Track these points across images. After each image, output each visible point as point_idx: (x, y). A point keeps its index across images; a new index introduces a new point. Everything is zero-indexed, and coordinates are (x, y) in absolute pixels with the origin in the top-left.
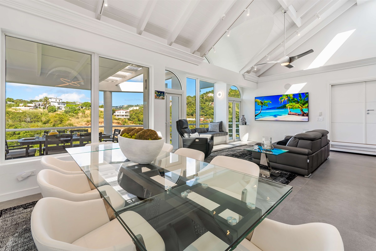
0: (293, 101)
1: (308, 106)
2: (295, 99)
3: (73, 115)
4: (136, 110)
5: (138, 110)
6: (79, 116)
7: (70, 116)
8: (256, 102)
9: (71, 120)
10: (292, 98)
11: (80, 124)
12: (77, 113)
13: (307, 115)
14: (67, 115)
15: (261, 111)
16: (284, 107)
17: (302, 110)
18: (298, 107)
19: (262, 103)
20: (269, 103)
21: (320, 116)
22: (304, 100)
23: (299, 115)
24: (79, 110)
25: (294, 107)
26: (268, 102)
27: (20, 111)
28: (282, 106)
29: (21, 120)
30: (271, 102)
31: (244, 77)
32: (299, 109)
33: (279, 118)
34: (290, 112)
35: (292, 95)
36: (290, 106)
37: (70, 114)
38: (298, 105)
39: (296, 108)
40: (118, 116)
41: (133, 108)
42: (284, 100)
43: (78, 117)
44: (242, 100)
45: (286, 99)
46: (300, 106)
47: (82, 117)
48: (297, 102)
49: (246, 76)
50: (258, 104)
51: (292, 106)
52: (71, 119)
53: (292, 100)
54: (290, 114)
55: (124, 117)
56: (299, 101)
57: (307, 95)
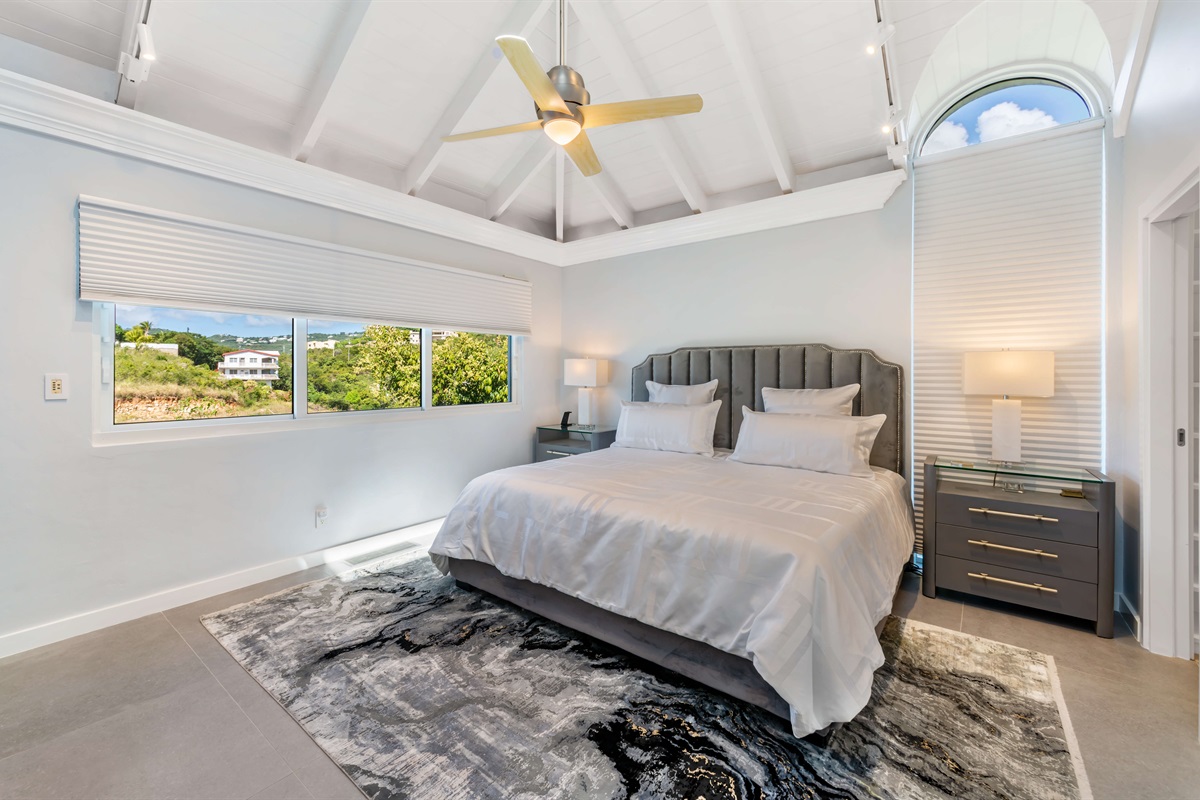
4: (325, 350)
5: (331, 350)
40: (233, 371)
55: (259, 376)
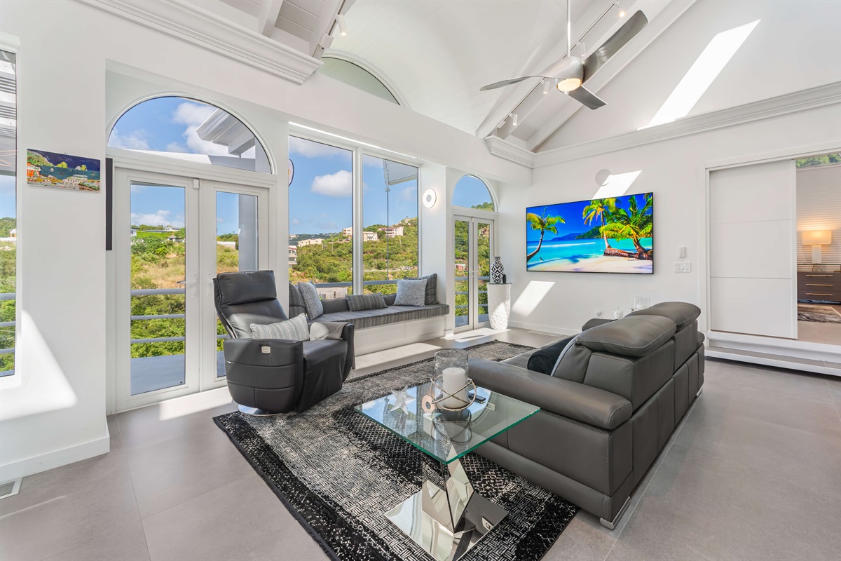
0: (615, 217)
1: (652, 231)
2: (622, 212)
3: (153, 259)
4: (316, 245)
5: (320, 246)
6: (168, 261)
7: (143, 261)
8: (528, 221)
9: (146, 271)
10: (614, 209)
11: (170, 279)
12: (163, 254)
13: (651, 257)
14: (137, 258)
15: (542, 246)
16: (595, 234)
17: (637, 243)
18: (629, 235)
19: (542, 224)
20: (559, 224)
21: (681, 257)
22: (643, 215)
23: (630, 256)
24: (171, 245)
25: (619, 234)
26: (557, 221)
27: (7, 247)
28: (589, 232)
29: (7, 270)
30: (563, 222)
31: (489, 149)
32: (631, 240)
33: (583, 264)
34: (609, 247)
35: (614, 200)
36: (610, 232)
37: (146, 255)
38: (627, 229)
39: (622, 236)
41: (307, 241)
42: (595, 214)
43: (166, 263)
44: (498, 215)
45: (600, 210)
46: (632, 232)
47: (176, 263)
48: (626, 220)
49: (494, 145)
50: (534, 227)
51: (613, 231)
52: (146, 267)
53: (614, 214)
54: (609, 255)
56: (631, 217)
57: (649, 199)
